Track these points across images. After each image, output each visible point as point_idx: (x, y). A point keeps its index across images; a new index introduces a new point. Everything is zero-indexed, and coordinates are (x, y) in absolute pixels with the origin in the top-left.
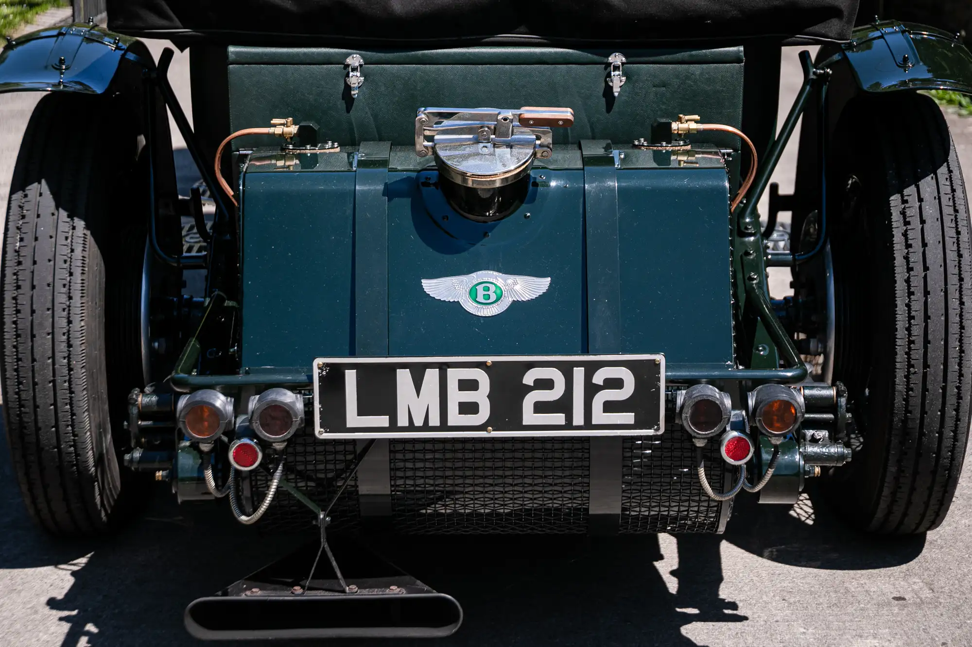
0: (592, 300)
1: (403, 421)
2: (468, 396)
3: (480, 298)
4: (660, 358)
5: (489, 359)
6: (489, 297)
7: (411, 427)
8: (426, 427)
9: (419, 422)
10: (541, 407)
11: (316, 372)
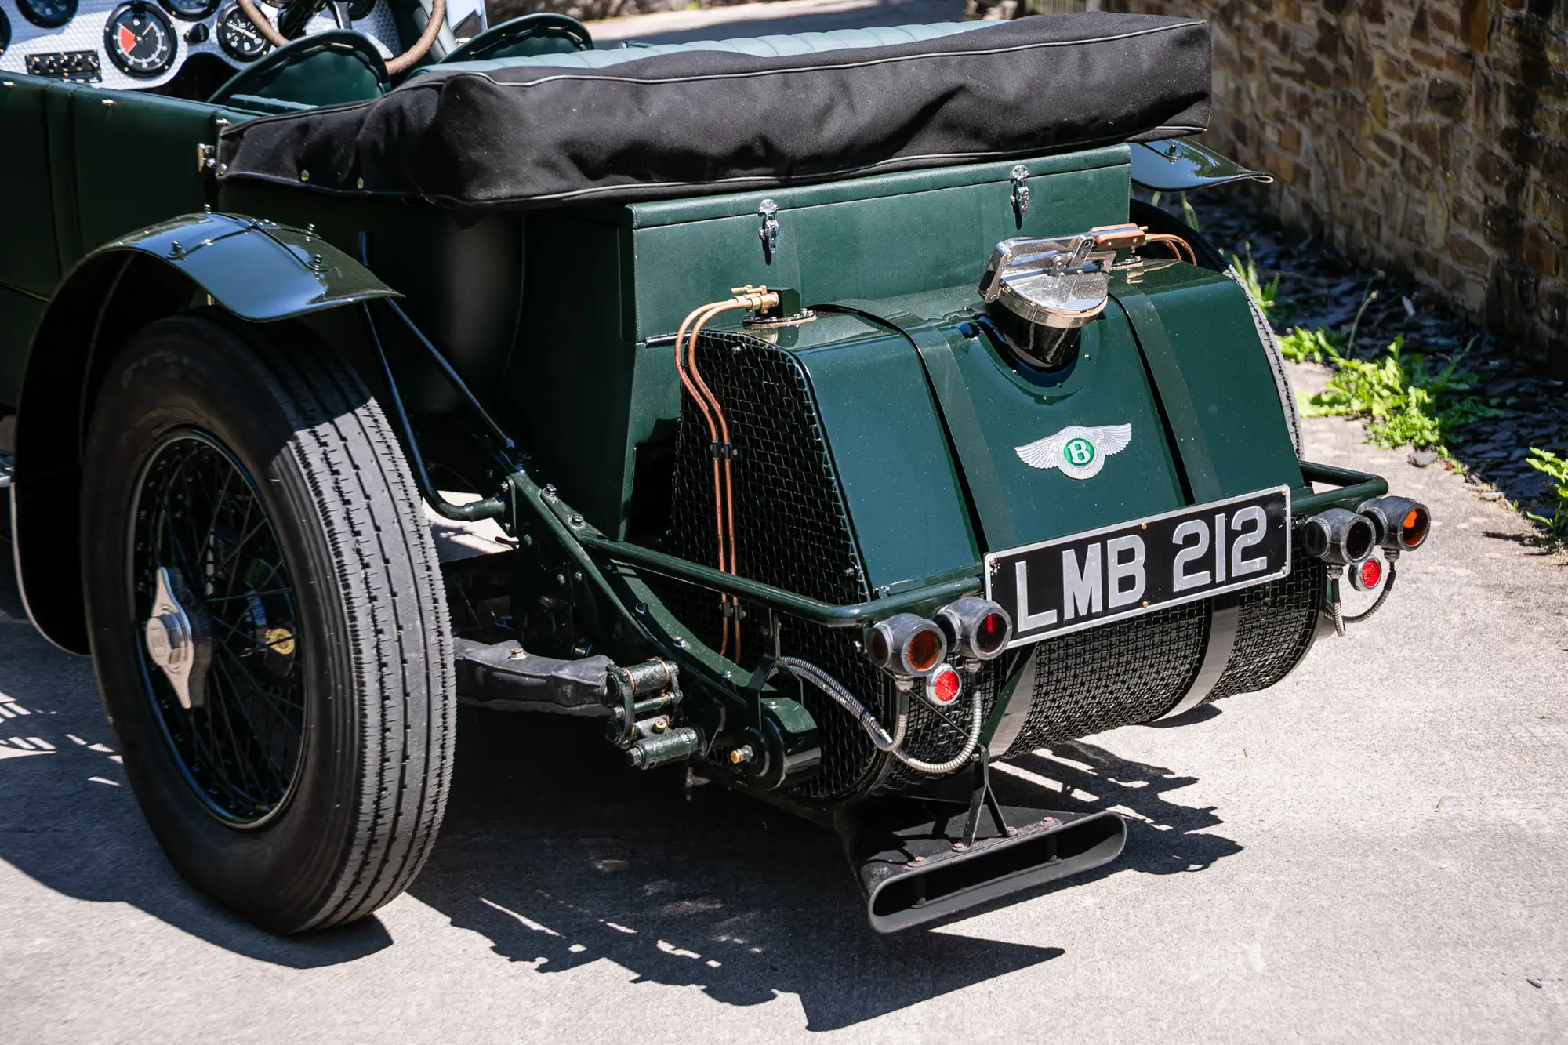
0: (1180, 441)
1: (1069, 614)
2: (1126, 569)
3: (1076, 460)
4: (1286, 490)
5: (1143, 522)
6: (1082, 456)
7: (1078, 619)
8: (1090, 616)
9: (1083, 612)
10: (1190, 568)
11: (988, 569)
